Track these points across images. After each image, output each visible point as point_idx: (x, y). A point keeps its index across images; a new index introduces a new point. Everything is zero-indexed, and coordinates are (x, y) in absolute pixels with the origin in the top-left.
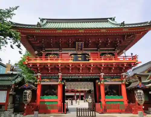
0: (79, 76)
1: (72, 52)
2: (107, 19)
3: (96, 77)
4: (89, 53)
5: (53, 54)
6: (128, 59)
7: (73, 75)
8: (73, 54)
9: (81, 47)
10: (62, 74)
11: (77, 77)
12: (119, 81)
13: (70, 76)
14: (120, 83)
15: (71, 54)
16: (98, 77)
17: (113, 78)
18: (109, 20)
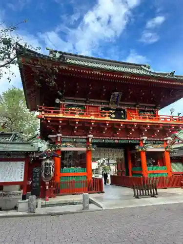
0: (114, 140)
1: (104, 106)
2: (141, 65)
3: (136, 142)
4: (125, 108)
5: (77, 107)
6: (163, 119)
7: (106, 138)
8: (104, 109)
9: (117, 99)
10: (93, 136)
11: (112, 141)
12: (162, 148)
13: (102, 139)
14: (163, 150)
15: (102, 109)
16: (138, 142)
17: (155, 144)
18: (143, 67)
